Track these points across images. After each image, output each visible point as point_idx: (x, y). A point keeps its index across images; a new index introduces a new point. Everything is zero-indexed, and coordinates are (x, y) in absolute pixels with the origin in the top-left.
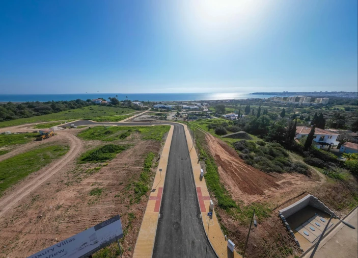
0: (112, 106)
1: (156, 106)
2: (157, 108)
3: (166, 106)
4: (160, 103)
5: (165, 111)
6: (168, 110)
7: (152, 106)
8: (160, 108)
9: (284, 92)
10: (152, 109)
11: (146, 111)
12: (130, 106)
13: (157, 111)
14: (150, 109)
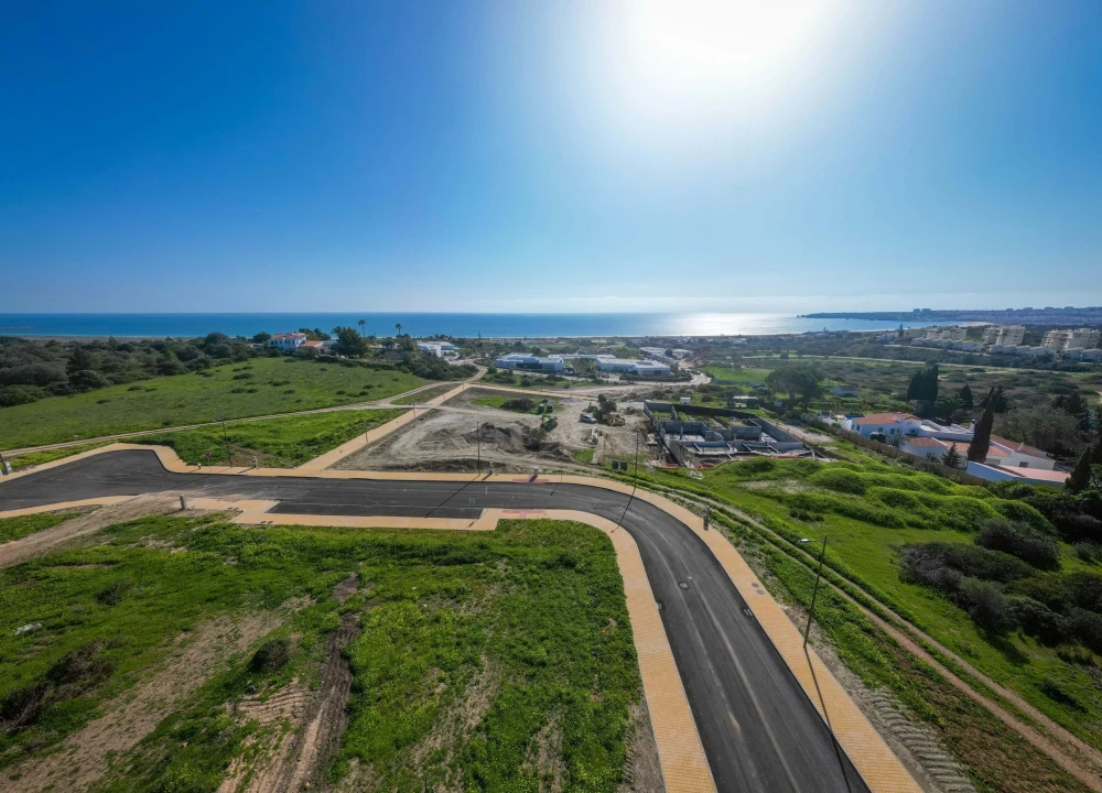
0: (334, 361)
1: (505, 359)
2: (508, 366)
3: (541, 360)
4: (519, 347)
5: (540, 382)
6: (553, 376)
7: (493, 356)
8: (520, 366)
9: (917, 311)
10: (490, 371)
11: (466, 385)
12: (406, 362)
13: (510, 381)
14: (483, 370)
